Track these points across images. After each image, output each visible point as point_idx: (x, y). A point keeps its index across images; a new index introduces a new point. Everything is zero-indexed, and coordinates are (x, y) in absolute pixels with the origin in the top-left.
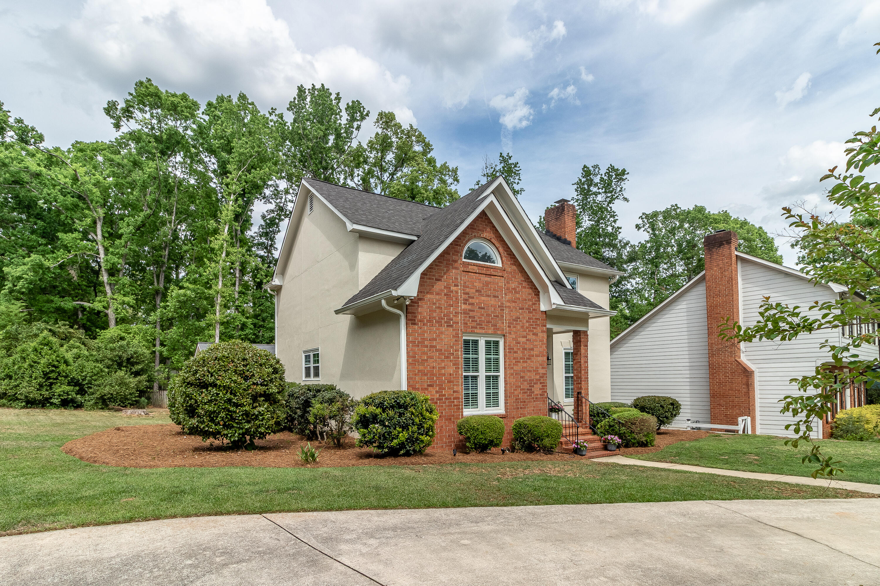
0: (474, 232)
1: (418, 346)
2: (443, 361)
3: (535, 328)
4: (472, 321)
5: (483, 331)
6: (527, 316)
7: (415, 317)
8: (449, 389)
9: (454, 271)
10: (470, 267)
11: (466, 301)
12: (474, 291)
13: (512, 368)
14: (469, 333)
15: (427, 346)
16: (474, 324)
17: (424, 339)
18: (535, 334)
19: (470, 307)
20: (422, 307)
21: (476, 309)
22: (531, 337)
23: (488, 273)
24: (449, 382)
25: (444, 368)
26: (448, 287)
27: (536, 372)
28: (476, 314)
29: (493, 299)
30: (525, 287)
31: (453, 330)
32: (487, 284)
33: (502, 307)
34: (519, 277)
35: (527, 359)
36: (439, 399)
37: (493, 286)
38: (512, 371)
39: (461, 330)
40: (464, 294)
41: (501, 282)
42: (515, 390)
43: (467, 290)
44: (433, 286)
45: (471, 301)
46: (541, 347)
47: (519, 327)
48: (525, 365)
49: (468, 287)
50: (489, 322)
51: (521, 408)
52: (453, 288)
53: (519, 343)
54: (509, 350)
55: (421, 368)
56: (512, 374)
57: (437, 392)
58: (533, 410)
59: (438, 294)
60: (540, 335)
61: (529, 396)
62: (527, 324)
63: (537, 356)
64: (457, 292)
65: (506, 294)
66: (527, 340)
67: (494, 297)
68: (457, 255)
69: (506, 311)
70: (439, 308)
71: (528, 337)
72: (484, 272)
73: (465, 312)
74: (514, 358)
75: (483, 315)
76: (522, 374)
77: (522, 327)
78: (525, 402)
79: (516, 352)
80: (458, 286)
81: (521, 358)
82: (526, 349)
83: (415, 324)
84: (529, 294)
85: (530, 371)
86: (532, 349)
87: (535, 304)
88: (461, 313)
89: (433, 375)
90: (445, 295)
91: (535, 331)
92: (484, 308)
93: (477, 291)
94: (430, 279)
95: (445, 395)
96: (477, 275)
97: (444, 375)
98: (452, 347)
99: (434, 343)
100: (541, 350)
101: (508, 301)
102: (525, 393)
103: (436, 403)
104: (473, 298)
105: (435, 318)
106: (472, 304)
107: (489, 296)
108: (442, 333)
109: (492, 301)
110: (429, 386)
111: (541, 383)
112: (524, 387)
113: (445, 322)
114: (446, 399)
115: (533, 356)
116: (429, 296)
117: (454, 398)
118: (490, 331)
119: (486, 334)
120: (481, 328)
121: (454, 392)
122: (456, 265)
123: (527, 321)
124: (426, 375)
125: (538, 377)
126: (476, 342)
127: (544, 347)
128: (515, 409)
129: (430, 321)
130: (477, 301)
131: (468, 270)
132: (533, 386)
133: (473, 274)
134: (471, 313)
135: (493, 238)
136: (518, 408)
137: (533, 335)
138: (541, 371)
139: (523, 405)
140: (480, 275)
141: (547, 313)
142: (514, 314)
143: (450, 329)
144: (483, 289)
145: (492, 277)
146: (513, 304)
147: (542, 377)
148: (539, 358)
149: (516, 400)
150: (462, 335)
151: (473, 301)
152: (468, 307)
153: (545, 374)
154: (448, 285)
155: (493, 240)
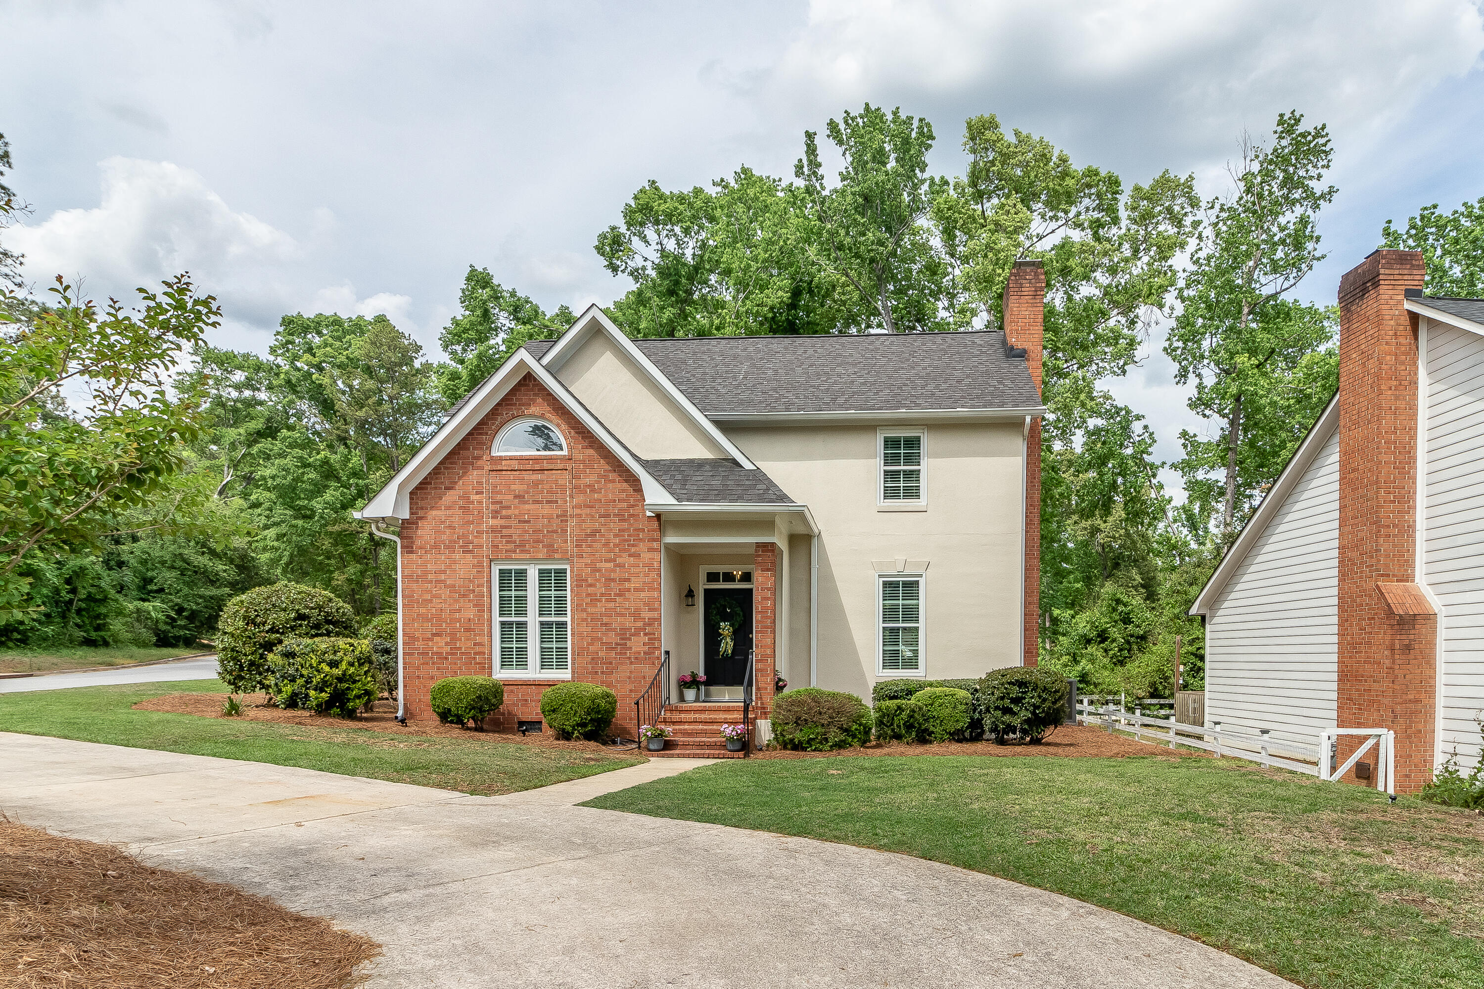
0: (512, 410)
1: (417, 582)
2: (456, 601)
3: (633, 545)
4: (507, 542)
5: (528, 556)
6: (615, 526)
7: (413, 543)
8: (468, 640)
9: (475, 472)
10: (504, 463)
11: (495, 514)
12: (511, 497)
13: (584, 610)
14: (502, 559)
15: (431, 582)
16: (511, 546)
17: (426, 573)
18: (637, 555)
19: (503, 522)
20: (423, 528)
21: (514, 523)
22: (625, 559)
23: (537, 467)
24: (468, 630)
25: (459, 611)
26: (465, 497)
27: (636, 616)
28: (516, 533)
29: (547, 506)
30: (613, 481)
31: (474, 557)
32: (536, 484)
33: (563, 517)
34: (602, 466)
35: (616, 595)
36: (452, 654)
37: (546, 486)
38: (584, 615)
39: (488, 556)
40: (493, 503)
41: (564, 479)
42: (588, 644)
43: (499, 497)
44: (441, 498)
45: (504, 512)
46: (647, 575)
47: (597, 545)
48: (612, 605)
49: (500, 493)
50: (538, 541)
51: (602, 673)
52: (474, 497)
53: (599, 570)
54: (579, 582)
55: (422, 610)
56: (584, 620)
57: (447, 644)
58: (629, 678)
59: (448, 508)
60: (646, 556)
61: (621, 654)
62: (617, 540)
63: (636, 590)
64: (480, 502)
65: (571, 497)
66: (616, 566)
67: (548, 502)
68: (482, 449)
69: (572, 523)
70: (450, 527)
71: (618, 560)
72: (528, 467)
73: (494, 530)
74: (588, 595)
75: (526, 532)
76: (605, 620)
77: (606, 544)
78: (611, 663)
79: (591, 585)
80: (482, 493)
81: (602, 595)
82: (613, 580)
83: (412, 552)
84: (623, 491)
85: (622, 615)
86: (628, 580)
87: (633, 506)
88: (487, 532)
89: (440, 619)
90: (460, 508)
91: (633, 550)
92: (528, 522)
93: (516, 497)
94: (436, 488)
95: (460, 648)
96: (518, 473)
97: (459, 620)
98: (470, 581)
99: (443, 577)
101: (578, 506)
102: (612, 649)
103: (446, 659)
104: (509, 508)
105: (443, 542)
106: (508, 517)
107: (538, 502)
108: (455, 562)
109: (546, 510)
110: (434, 635)
111: (645, 634)
112: (610, 641)
113: (461, 547)
114: (462, 653)
115: (629, 590)
116: (434, 513)
117: (475, 654)
118: (541, 556)
119: (534, 560)
120: (522, 552)
121: (475, 644)
122: (480, 463)
123: (616, 536)
124: (428, 620)
125: (640, 624)
126: (521, 574)
127: (654, 575)
128: (590, 673)
129: (436, 546)
130: (517, 512)
131: (499, 468)
132: (630, 639)
133: (509, 473)
134: (505, 532)
135: (549, 412)
136: (596, 673)
137: (630, 556)
138: (646, 615)
139: (607, 668)
140: (524, 472)
141: (663, 518)
142: (589, 526)
143: (469, 556)
144: (528, 493)
145: (546, 472)
146: (588, 511)
147: (649, 625)
148: (642, 594)
149: (592, 659)
150: (492, 564)
151: (509, 512)
152: (498, 522)
153: (655, 619)
154: (466, 493)
155: (548, 415)
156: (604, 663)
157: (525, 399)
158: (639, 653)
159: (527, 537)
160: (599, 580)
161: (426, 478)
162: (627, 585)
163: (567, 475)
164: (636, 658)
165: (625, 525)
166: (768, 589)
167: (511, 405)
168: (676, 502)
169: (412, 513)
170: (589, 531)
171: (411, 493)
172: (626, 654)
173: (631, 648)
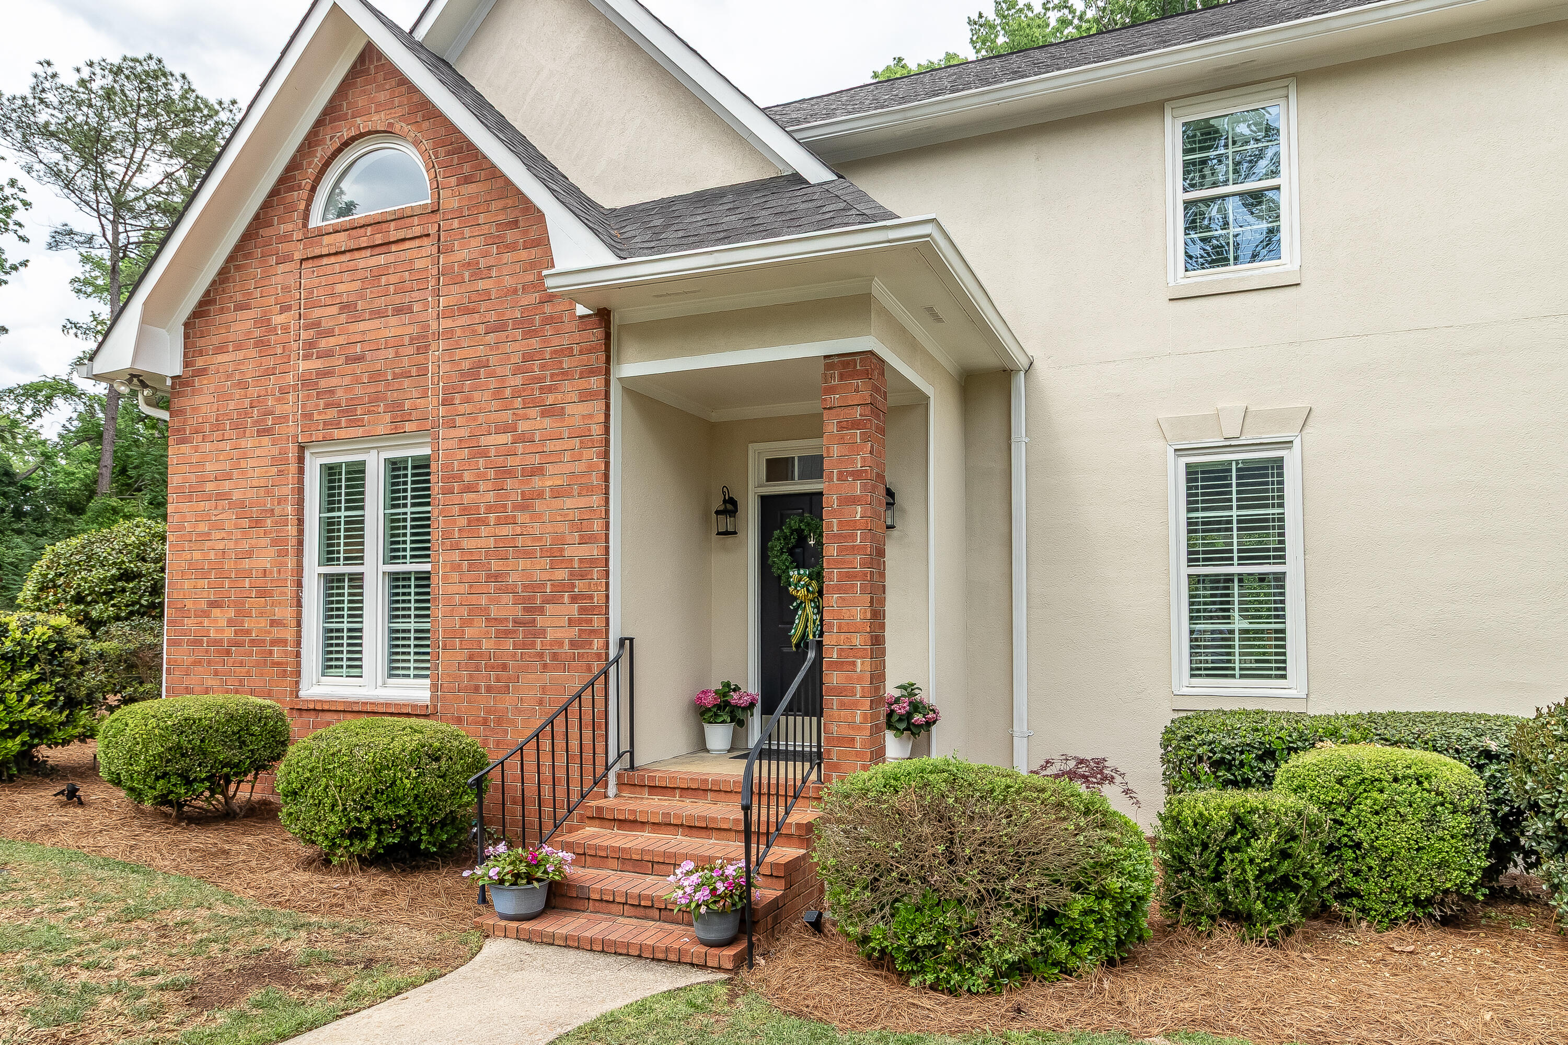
2: (246, 534)
3: (550, 389)
4: (327, 405)
5: (359, 432)
6: (516, 347)
7: (187, 420)
8: (262, 613)
9: (281, 268)
10: (326, 240)
11: (309, 349)
12: (334, 310)
13: (456, 547)
14: (321, 443)
16: (332, 413)
17: (205, 480)
18: (551, 411)
19: (321, 364)
20: (201, 390)
21: (337, 363)
22: (534, 422)
24: (262, 594)
26: (264, 322)
27: (556, 556)
29: (393, 321)
32: (376, 275)
33: (421, 341)
34: (494, 216)
35: (516, 507)
36: (237, 643)
37: (393, 279)
38: (456, 556)
39: (297, 438)
40: (305, 327)
41: (427, 257)
42: (462, 623)
43: (317, 313)
44: (229, 329)
45: (324, 343)
47: (482, 397)
48: (507, 530)
49: (317, 304)
50: (376, 398)
51: (489, 689)
52: (278, 319)
56: (456, 567)
59: (238, 347)
61: (524, 646)
62: (518, 380)
63: (557, 493)
64: (286, 328)
65: (436, 293)
66: (517, 439)
67: (396, 311)
68: (292, 220)
69: (437, 350)
70: (240, 383)
71: (522, 426)
73: (307, 382)
74: (465, 510)
75: (358, 379)
76: (495, 565)
77: (498, 393)
78: (504, 667)
79: (470, 488)
80: (290, 308)
82: (511, 473)
83: (186, 441)
85: (528, 554)
86: (540, 471)
88: (295, 388)
89: (222, 575)
90: (257, 342)
91: (550, 399)
92: (359, 359)
93: (343, 309)
94: (220, 310)
95: (248, 632)
96: (347, 257)
97: (250, 574)
98: (267, 492)
99: (227, 486)
100: (578, 467)
101: (449, 312)
102: (507, 634)
103: (228, 653)
104: (330, 333)
105: (229, 416)
106: (329, 353)
107: (378, 314)
108: (245, 455)
109: (393, 327)
110: (213, 604)
112: (502, 614)
113: (255, 423)
114: (253, 642)
115: (540, 495)
116: (221, 358)
117: (274, 643)
118: (381, 430)
120: (353, 424)
122: (289, 246)
123: (516, 370)
124: (207, 575)
125: (562, 574)
126: (357, 472)
127: (592, 455)
128: (466, 689)
129: (217, 426)
130: (342, 340)
131: (317, 252)
132: (541, 611)
133: (333, 259)
134: (324, 383)
135: (402, 118)
136: (477, 689)
137: (543, 414)
138: (576, 552)
139: (498, 680)
140: (357, 255)
141: (615, 320)
142: (470, 352)
143: (266, 440)
144: (363, 297)
145: (394, 248)
146: (464, 320)
147: (582, 577)
148: (569, 503)
149: (471, 657)
150: (307, 454)
151: (332, 341)
152: (316, 364)
153: (592, 562)
154: (265, 314)
155: (397, 128)
156: (493, 668)
157: (361, 102)
158: (560, 644)
159: (359, 390)
160: (482, 477)
161: (208, 292)
162: (537, 482)
163: (429, 247)
164: (555, 656)
165: (535, 343)
166: (857, 475)
167: (339, 119)
168: (615, 261)
169: (186, 365)
170: (466, 365)
171: (186, 325)
172: (533, 645)
173: (543, 632)
